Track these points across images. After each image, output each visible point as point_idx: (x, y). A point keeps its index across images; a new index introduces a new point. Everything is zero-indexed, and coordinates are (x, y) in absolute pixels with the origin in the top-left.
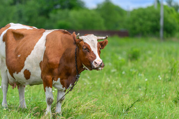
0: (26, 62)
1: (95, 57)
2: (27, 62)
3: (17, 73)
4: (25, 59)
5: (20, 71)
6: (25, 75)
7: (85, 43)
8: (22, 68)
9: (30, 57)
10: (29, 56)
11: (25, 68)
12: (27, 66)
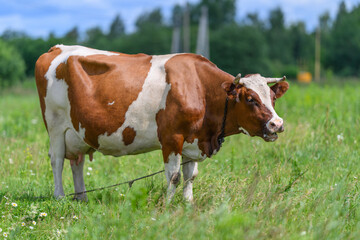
0: (127, 114)
1: (270, 115)
2: (132, 114)
3: (109, 135)
4: (126, 109)
5: (115, 130)
6: (124, 137)
7: (248, 90)
8: (121, 124)
9: (136, 105)
10: (134, 103)
11: (126, 124)
12: (130, 120)
